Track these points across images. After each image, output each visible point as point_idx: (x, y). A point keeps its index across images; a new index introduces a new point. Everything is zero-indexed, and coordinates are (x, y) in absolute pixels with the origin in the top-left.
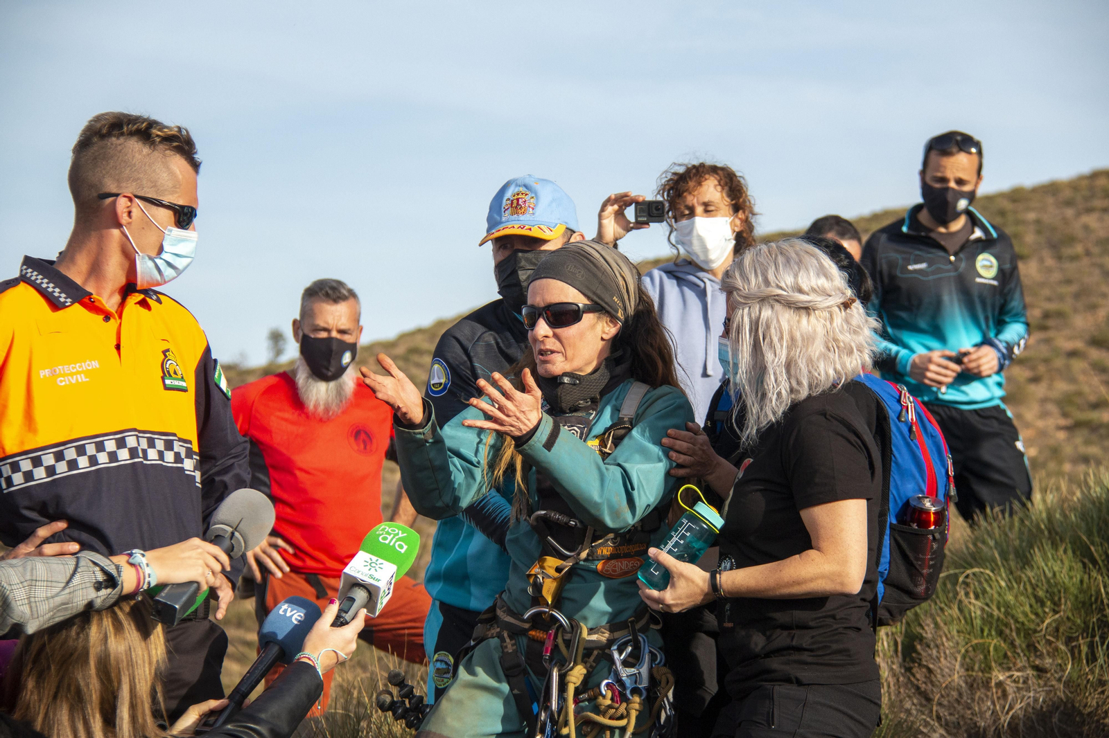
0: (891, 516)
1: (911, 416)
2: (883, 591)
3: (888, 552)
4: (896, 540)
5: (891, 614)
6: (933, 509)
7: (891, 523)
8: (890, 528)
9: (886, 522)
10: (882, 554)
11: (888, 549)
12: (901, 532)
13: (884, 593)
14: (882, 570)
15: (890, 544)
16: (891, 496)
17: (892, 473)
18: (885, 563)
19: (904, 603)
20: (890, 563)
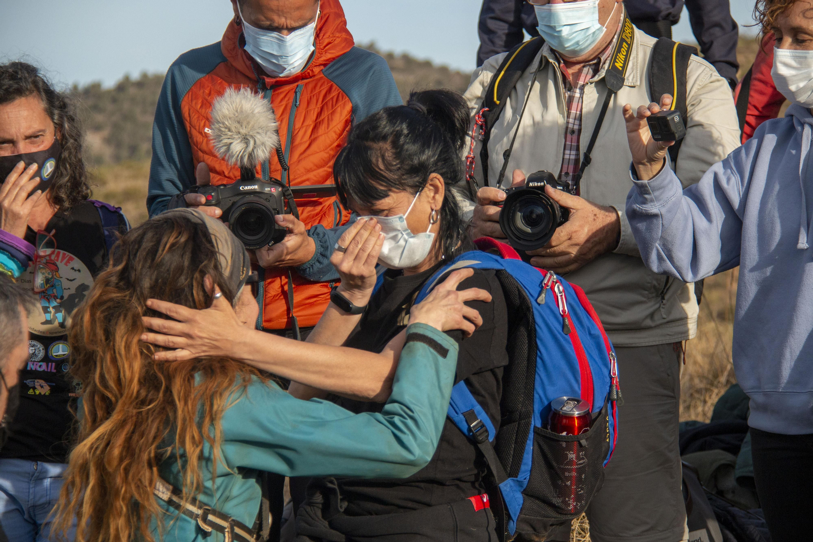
0: (536, 418)
1: (563, 306)
2: (522, 502)
3: (531, 460)
4: (540, 446)
5: (535, 530)
6: (576, 413)
7: (535, 427)
8: (534, 432)
9: (529, 424)
10: (523, 461)
11: (531, 456)
12: (545, 437)
13: (523, 504)
14: (522, 479)
15: (533, 450)
16: (536, 396)
17: (537, 369)
18: (526, 471)
19: (548, 517)
20: (531, 471)
